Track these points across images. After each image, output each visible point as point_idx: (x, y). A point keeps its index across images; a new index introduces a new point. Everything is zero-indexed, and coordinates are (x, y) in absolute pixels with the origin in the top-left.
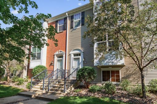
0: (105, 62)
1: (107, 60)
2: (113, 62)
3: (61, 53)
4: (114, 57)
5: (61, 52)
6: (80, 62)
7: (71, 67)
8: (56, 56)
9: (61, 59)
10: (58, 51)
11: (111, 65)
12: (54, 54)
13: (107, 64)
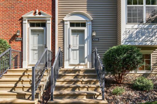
0: (141, 40)
1: (144, 37)
2: (152, 41)
3: (41, 16)
4: (153, 33)
5: (40, 14)
6: (86, 37)
7: (66, 46)
8: (27, 22)
9: (41, 28)
10: (33, 11)
11: (150, 44)
12: (23, 16)
13: (144, 43)
